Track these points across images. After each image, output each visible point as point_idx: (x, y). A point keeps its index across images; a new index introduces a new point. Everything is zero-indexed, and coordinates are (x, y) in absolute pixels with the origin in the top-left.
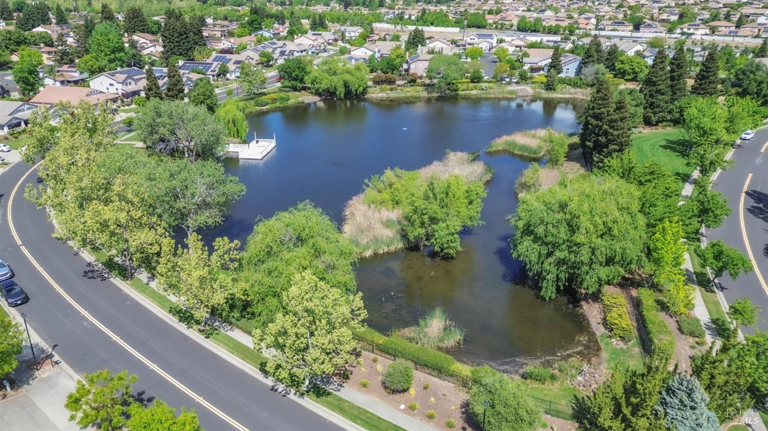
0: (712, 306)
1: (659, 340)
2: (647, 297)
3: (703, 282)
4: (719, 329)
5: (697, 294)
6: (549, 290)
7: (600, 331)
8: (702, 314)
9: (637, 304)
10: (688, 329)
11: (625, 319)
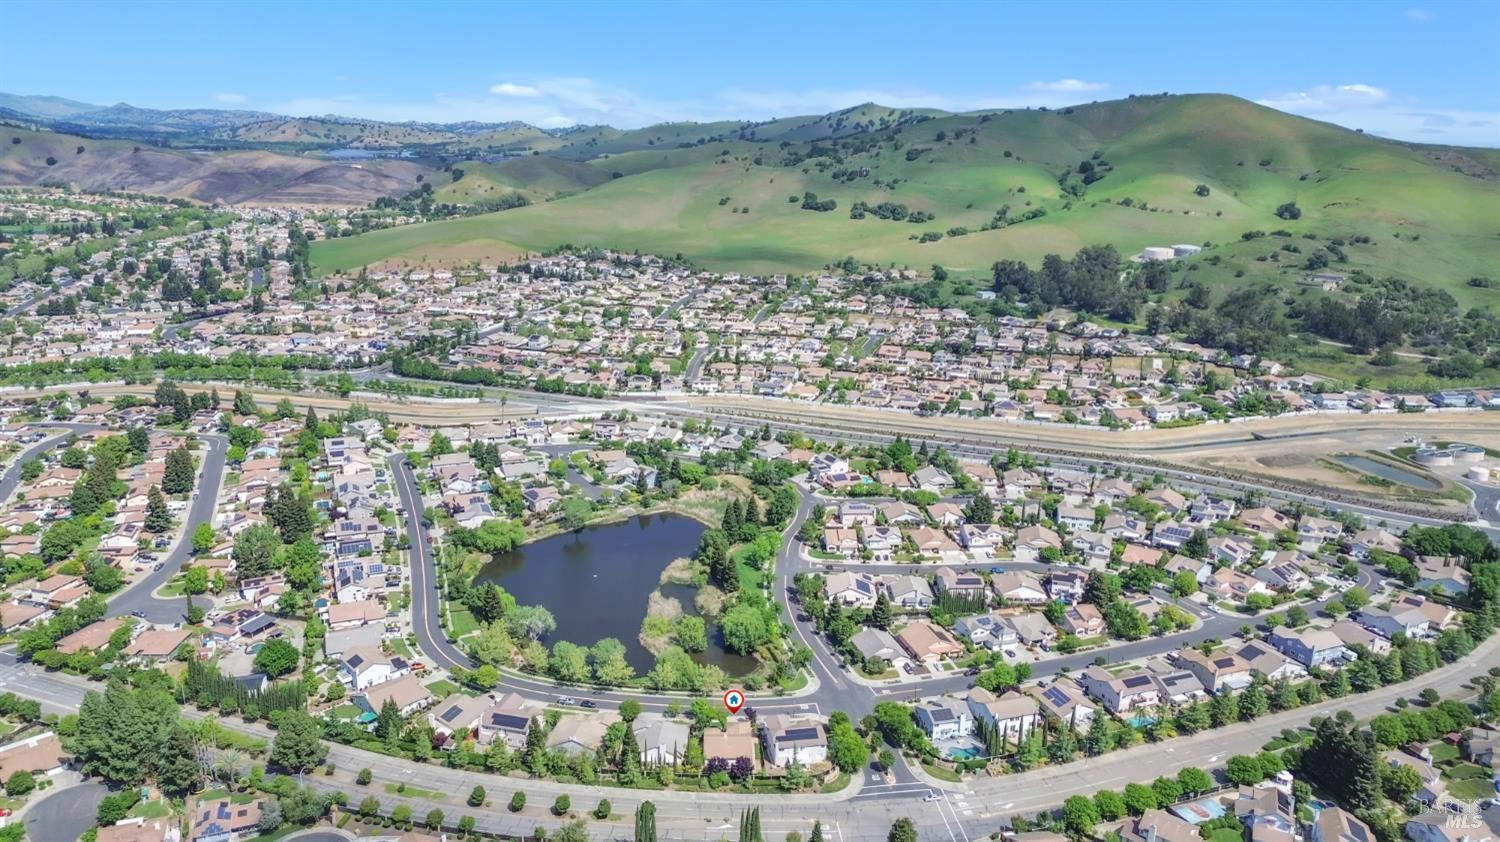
0: (787, 644)
1: (779, 658)
2: (771, 646)
3: (783, 637)
4: (791, 650)
5: (782, 641)
6: (744, 653)
7: (762, 661)
8: (785, 647)
9: (769, 649)
10: (784, 653)
11: (767, 654)
